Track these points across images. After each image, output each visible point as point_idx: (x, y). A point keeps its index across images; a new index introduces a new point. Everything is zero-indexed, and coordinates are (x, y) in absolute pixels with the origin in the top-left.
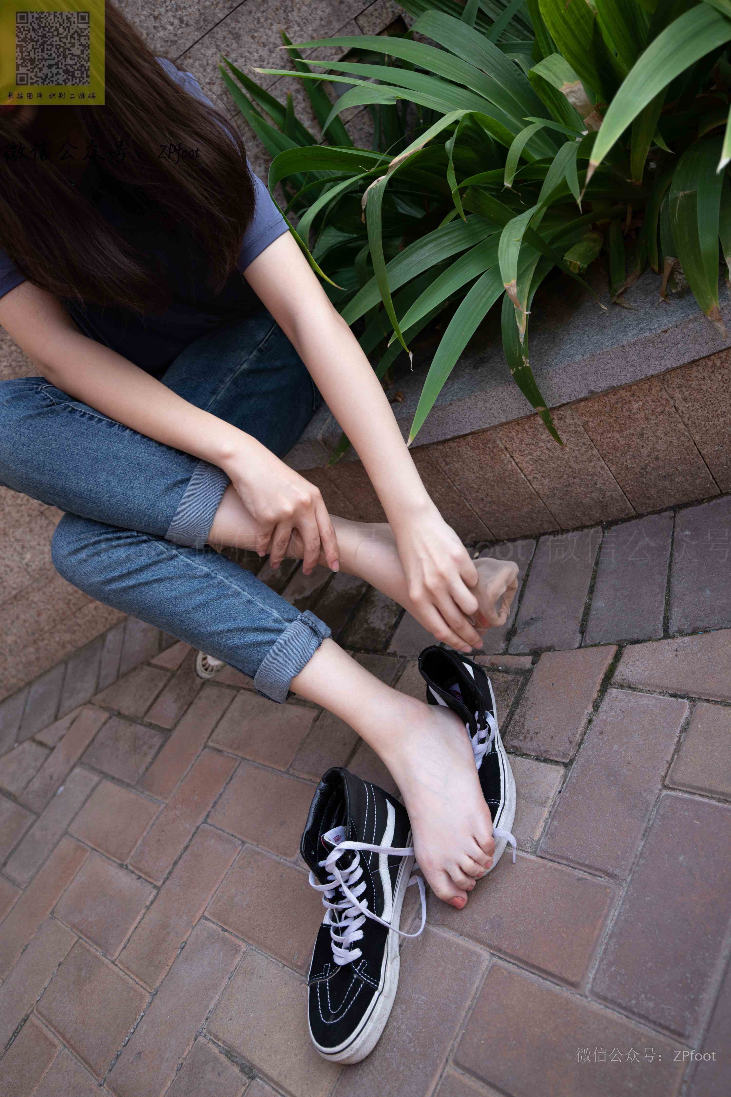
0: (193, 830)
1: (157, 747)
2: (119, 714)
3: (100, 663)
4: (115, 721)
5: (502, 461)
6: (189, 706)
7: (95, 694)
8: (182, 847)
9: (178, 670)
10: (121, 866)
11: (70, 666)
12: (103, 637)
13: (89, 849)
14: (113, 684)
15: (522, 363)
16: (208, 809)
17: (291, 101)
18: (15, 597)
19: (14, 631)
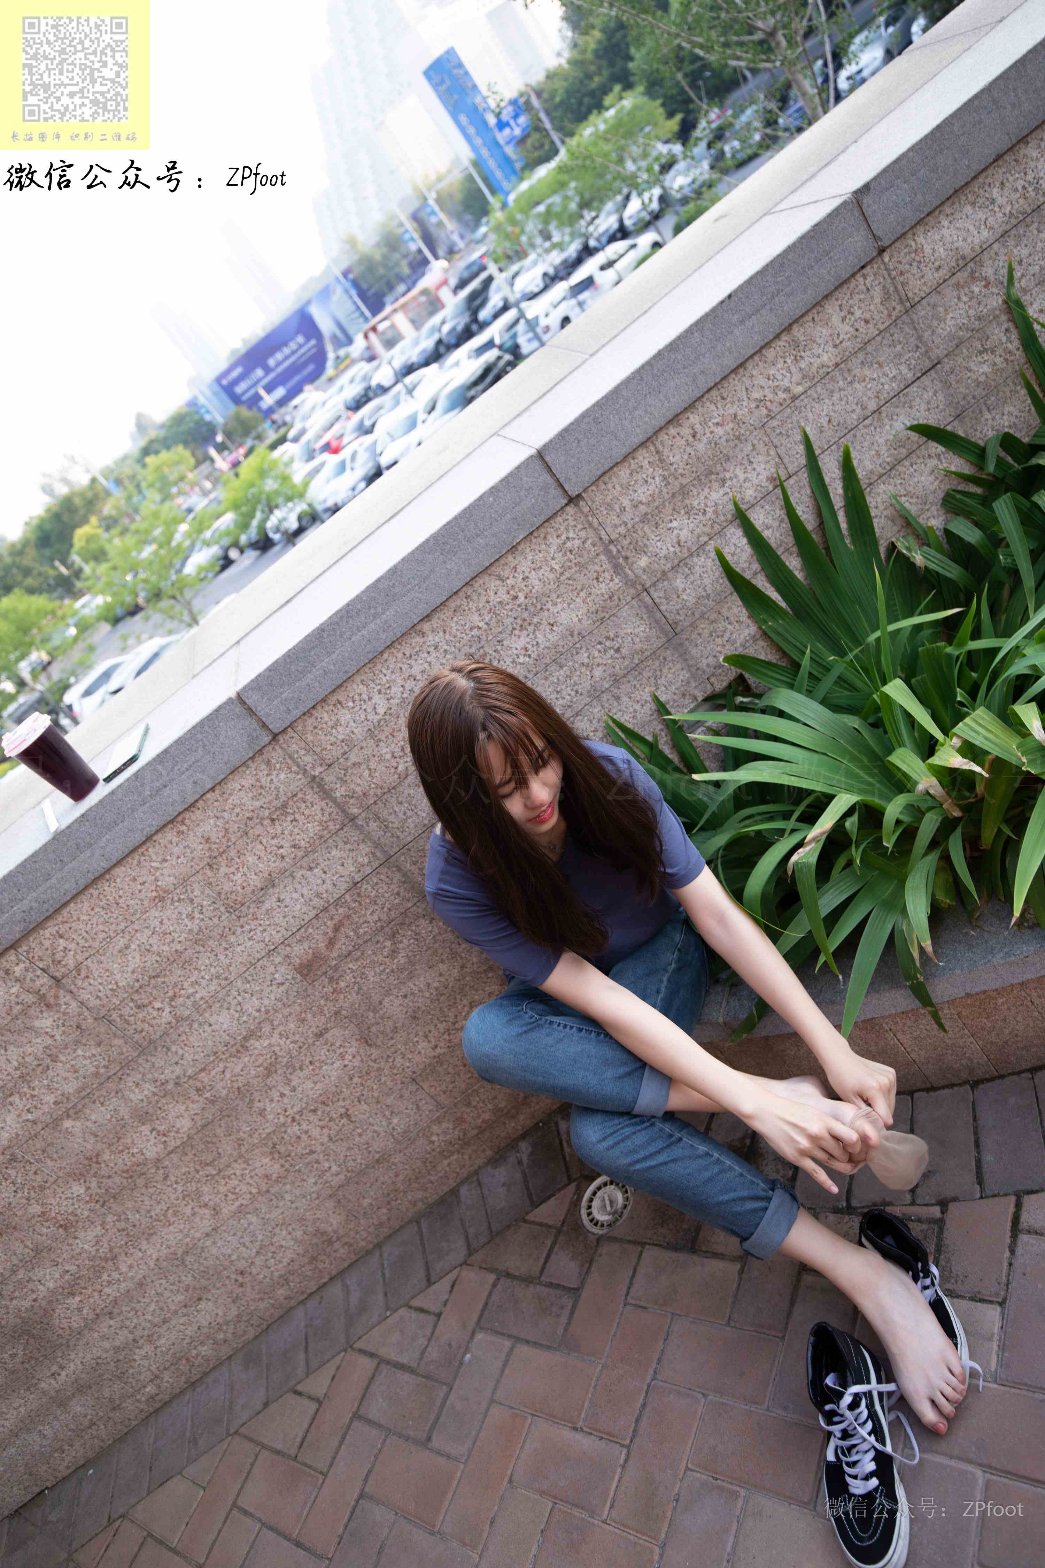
0: (645, 1387)
1: (569, 1307)
2: (508, 1275)
3: (461, 1220)
4: (504, 1282)
6: (590, 1264)
7: (470, 1254)
8: (639, 1405)
9: (562, 1226)
10: (575, 1429)
11: (424, 1225)
12: (454, 1192)
13: (530, 1417)
14: (489, 1242)
15: (917, 979)
16: (654, 1366)
17: (655, 736)
18: (378, 1161)
19: (372, 1193)
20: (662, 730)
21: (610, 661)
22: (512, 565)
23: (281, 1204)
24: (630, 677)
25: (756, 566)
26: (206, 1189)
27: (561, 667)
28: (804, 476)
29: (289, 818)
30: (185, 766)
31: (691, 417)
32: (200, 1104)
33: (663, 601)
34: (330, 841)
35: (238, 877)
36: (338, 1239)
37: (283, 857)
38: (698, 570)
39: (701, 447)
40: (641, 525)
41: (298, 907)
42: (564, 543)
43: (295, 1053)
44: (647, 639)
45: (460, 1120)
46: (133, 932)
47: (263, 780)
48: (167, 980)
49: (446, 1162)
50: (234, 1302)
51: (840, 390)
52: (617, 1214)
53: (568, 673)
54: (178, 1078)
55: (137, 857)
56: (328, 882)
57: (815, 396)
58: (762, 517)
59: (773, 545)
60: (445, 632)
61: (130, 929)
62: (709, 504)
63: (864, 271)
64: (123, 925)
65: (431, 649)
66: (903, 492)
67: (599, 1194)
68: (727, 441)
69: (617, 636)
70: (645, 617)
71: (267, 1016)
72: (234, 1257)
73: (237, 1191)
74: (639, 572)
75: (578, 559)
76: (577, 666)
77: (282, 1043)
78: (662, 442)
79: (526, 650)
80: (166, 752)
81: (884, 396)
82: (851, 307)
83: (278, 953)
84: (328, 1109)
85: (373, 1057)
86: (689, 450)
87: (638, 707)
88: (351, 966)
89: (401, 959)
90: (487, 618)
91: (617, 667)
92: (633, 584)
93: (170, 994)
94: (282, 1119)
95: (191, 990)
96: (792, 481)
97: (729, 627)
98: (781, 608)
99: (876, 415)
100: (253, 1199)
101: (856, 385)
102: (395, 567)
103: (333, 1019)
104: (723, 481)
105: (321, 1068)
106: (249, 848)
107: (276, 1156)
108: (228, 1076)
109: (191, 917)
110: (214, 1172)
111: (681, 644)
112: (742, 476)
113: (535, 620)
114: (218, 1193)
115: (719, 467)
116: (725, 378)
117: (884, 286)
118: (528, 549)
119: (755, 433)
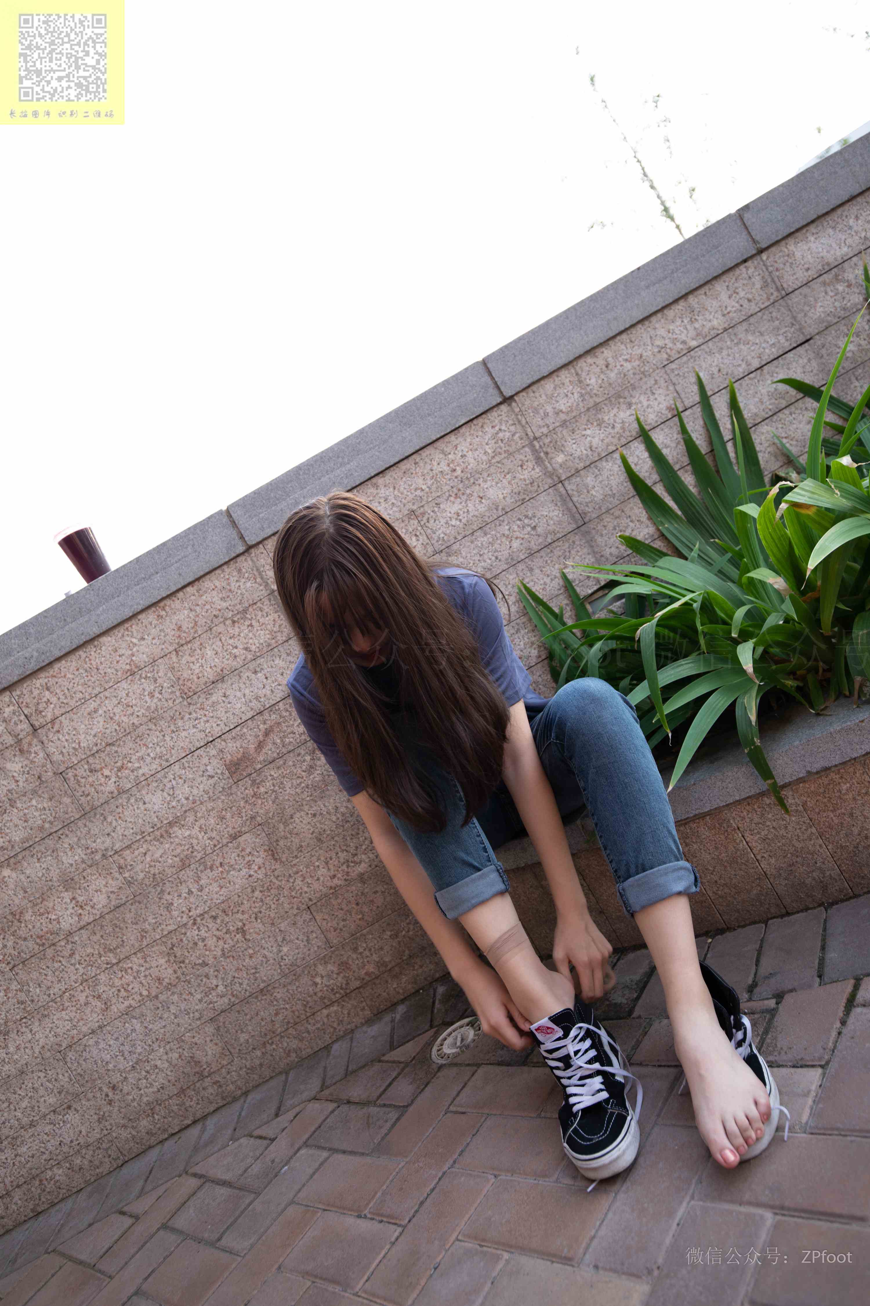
0: (440, 1174)
1: (394, 1120)
3: (325, 1068)
4: (345, 1108)
5: (735, 841)
6: (426, 1086)
7: (321, 1091)
8: (429, 1189)
9: (412, 1061)
10: (359, 1217)
11: (292, 1074)
12: (327, 1048)
13: (321, 1211)
14: (341, 1080)
15: (754, 743)
16: (456, 1156)
17: (561, 609)
18: (262, 990)
19: (250, 1028)
20: (567, 605)
21: (527, 536)
22: (454, 443)
23: (165, 1016)
24: (542, 553)
25: (655, 477)
26: (103, 977)
27: (486, 534)
28: (698, 410)
29: (247, 623)
30: (176, 559)
31: (605, 352)
32: (118, 883)
33: (575, 493)
34: (276, 650)
35: (196, 667)
36: (210, 1075)
37: (235, 657)
38: (606, 473)
39: (612, 375)
40: (561, 429)
41: (239, 706)
42: (497, 434)
43: (209, 850)
44: (560, 523)
45: (344, 966)
46: (103, 698)
47: (233, 584)
48: (119, 750)
49: (325, 1012)
50: (99, 1121)
51: (728, 348)
52: (465, 1047)
53: (491, 540)
54: (106, 850)
55: (122, 631)
56: (267, 687)
57: (708, 350)
58: (661, 437)
59: (671, 462)
60: (394, 488)
61: (101, 695)
62: (617, 420)
63: (746, 264)
64: (98, 689)
65: (382, 500)
66: (783, 435)
67: (453, 1034)
68: (634, 374)
69: (534, 516)
70: (559, 504)
71: (193, 806)
72: (111, 1066)
73: (130, 987)
74: (556, 466)
75: (507, 448)
76: (498, 535)
77: (200, 837)
78: (581, 368)
79: (458, 515)
80: (164, 544)
81: (766, 358)
82: (736, 288)
83: (215, 746)
84: (227, 919)
85: (276, 873)
86: (602, 376)
87: (548, 580)
88: (273, 773)
89: (316, 776)
90: (430, 483)
91: (533, 543)
92: (551, 475)
93: (119, 764)
94: (185, 919)
95: (137, 765)
96: (687, 413)
97: (631, 524)
98: (676, 515)
99: (759, 372)
100: (142, 1003)
101: (742, 346)
102: (363, 429)
103: (248, 823)
104: (630, 405)
105: (228, 872)
106: (210, 642)
107: (172, 959)
108: (148, 859)
109: (151, 695)
110: (114, 961)
111: (588, 533)
112: (645, 403)
113: (468, 491)
114: (112, 986)
115: (626, 393)
116: (633, 326)
117: (763, 277)
118: (468, 434)
119: (657, 371)
